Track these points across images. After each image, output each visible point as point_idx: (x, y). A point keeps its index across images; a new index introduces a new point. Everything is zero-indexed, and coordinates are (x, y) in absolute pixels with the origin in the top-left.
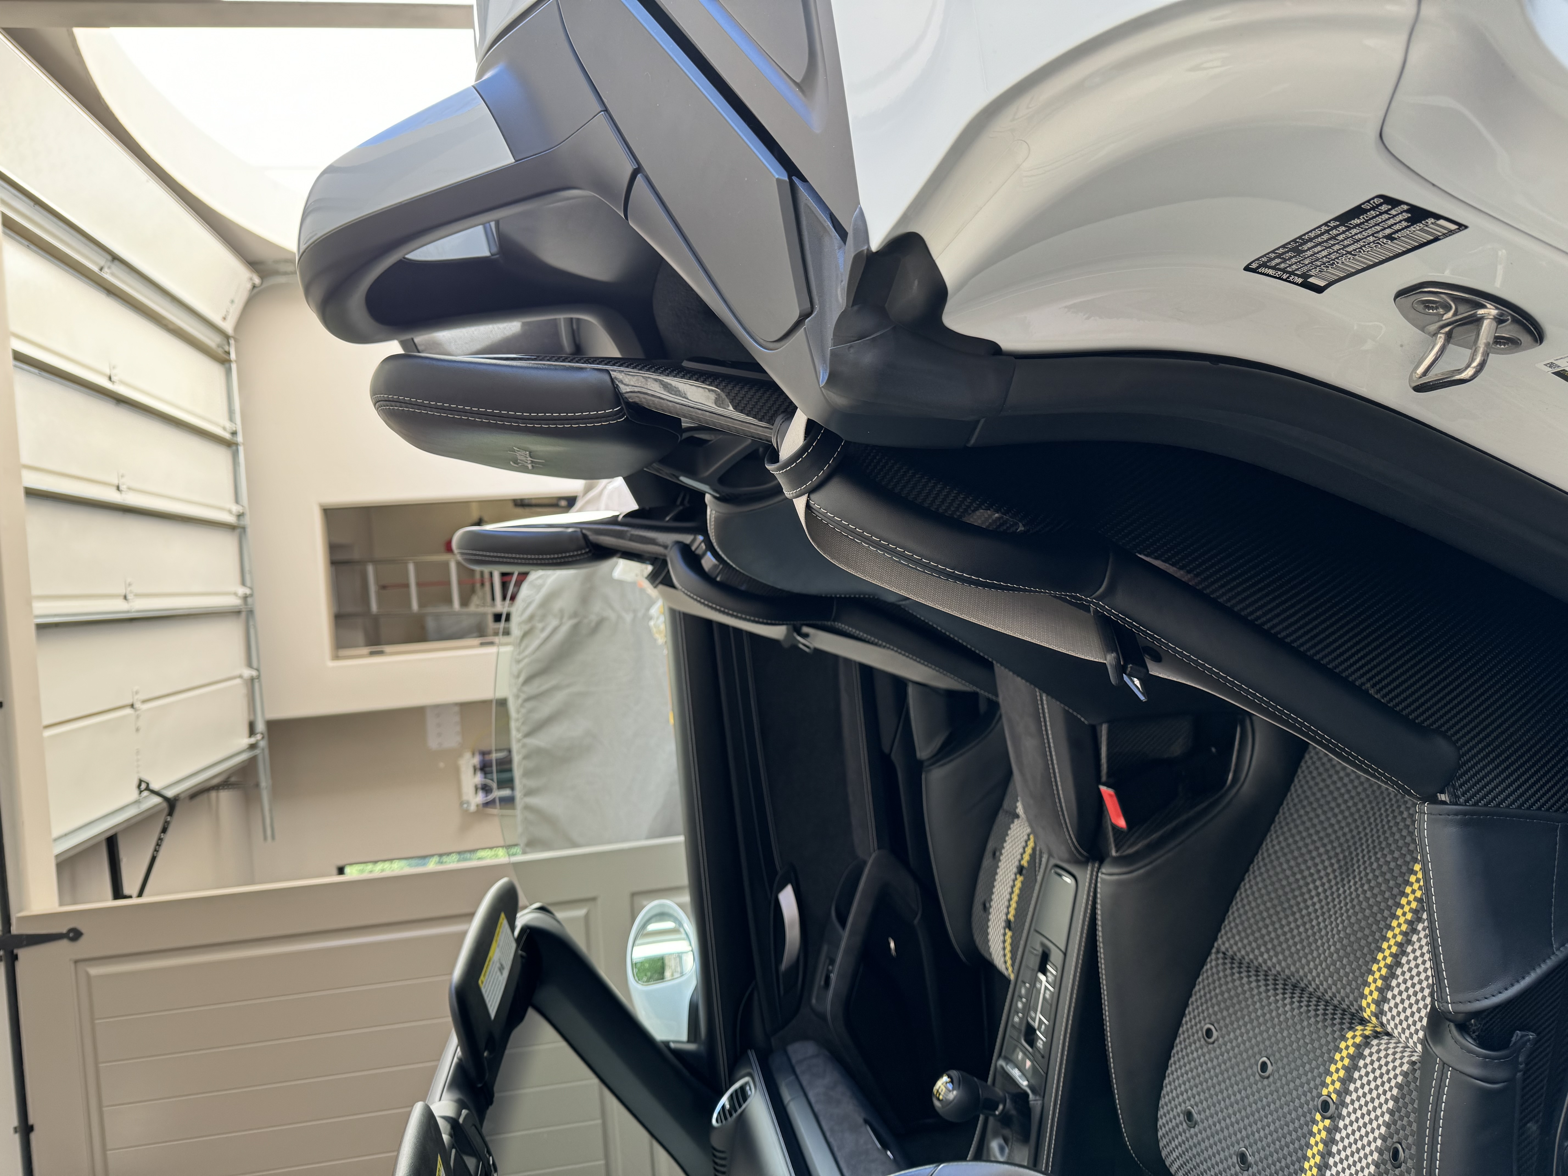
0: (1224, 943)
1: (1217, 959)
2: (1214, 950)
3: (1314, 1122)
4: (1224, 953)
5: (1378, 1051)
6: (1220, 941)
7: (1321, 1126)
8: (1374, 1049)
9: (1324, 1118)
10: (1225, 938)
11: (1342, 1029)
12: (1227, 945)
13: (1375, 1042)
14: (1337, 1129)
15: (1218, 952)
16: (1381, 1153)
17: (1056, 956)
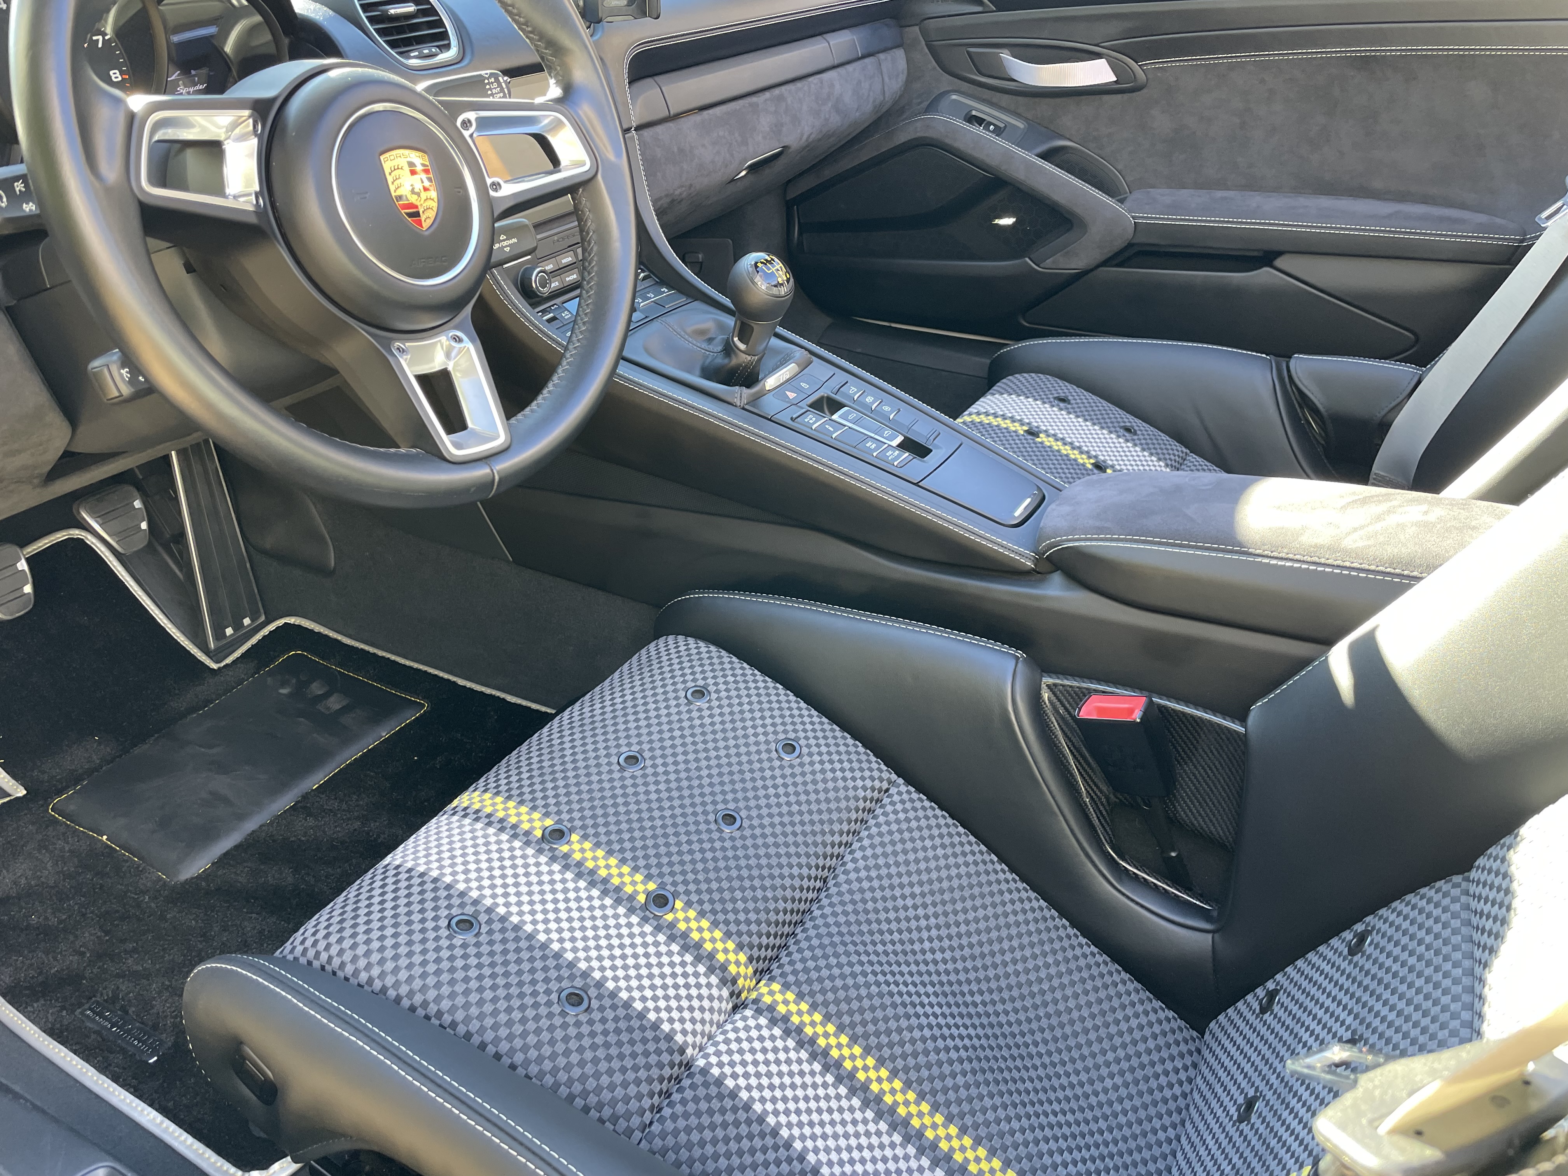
0: (900, 793)
1: (881, 780)
2: (894, 777)
3: (649, 877)
4: (887, 790)
5: (711, 998)
6: (903, 788)
7: (640, 888)
8: (715, 992)
9: (648, 894)
10: (905, 797)
11: (751, 946)
12: (896, 798)
13: (725, 993)
14: (631, 910)
15: (890, 782)
16: (585, 975)
17: (918, 467)
